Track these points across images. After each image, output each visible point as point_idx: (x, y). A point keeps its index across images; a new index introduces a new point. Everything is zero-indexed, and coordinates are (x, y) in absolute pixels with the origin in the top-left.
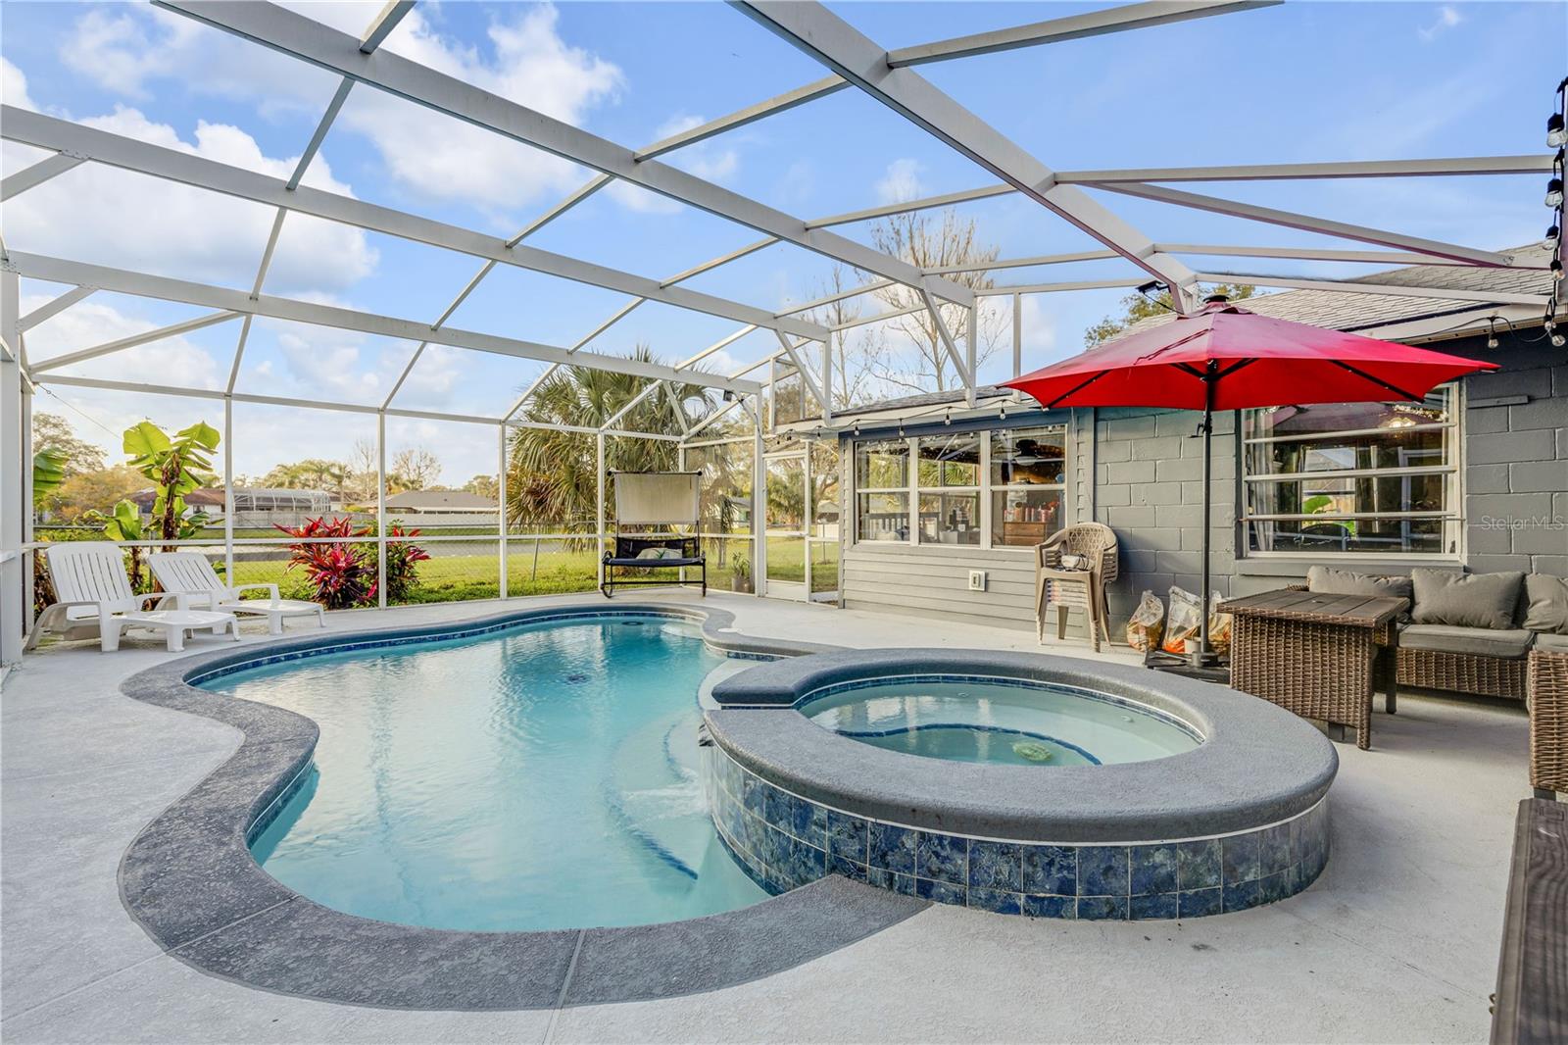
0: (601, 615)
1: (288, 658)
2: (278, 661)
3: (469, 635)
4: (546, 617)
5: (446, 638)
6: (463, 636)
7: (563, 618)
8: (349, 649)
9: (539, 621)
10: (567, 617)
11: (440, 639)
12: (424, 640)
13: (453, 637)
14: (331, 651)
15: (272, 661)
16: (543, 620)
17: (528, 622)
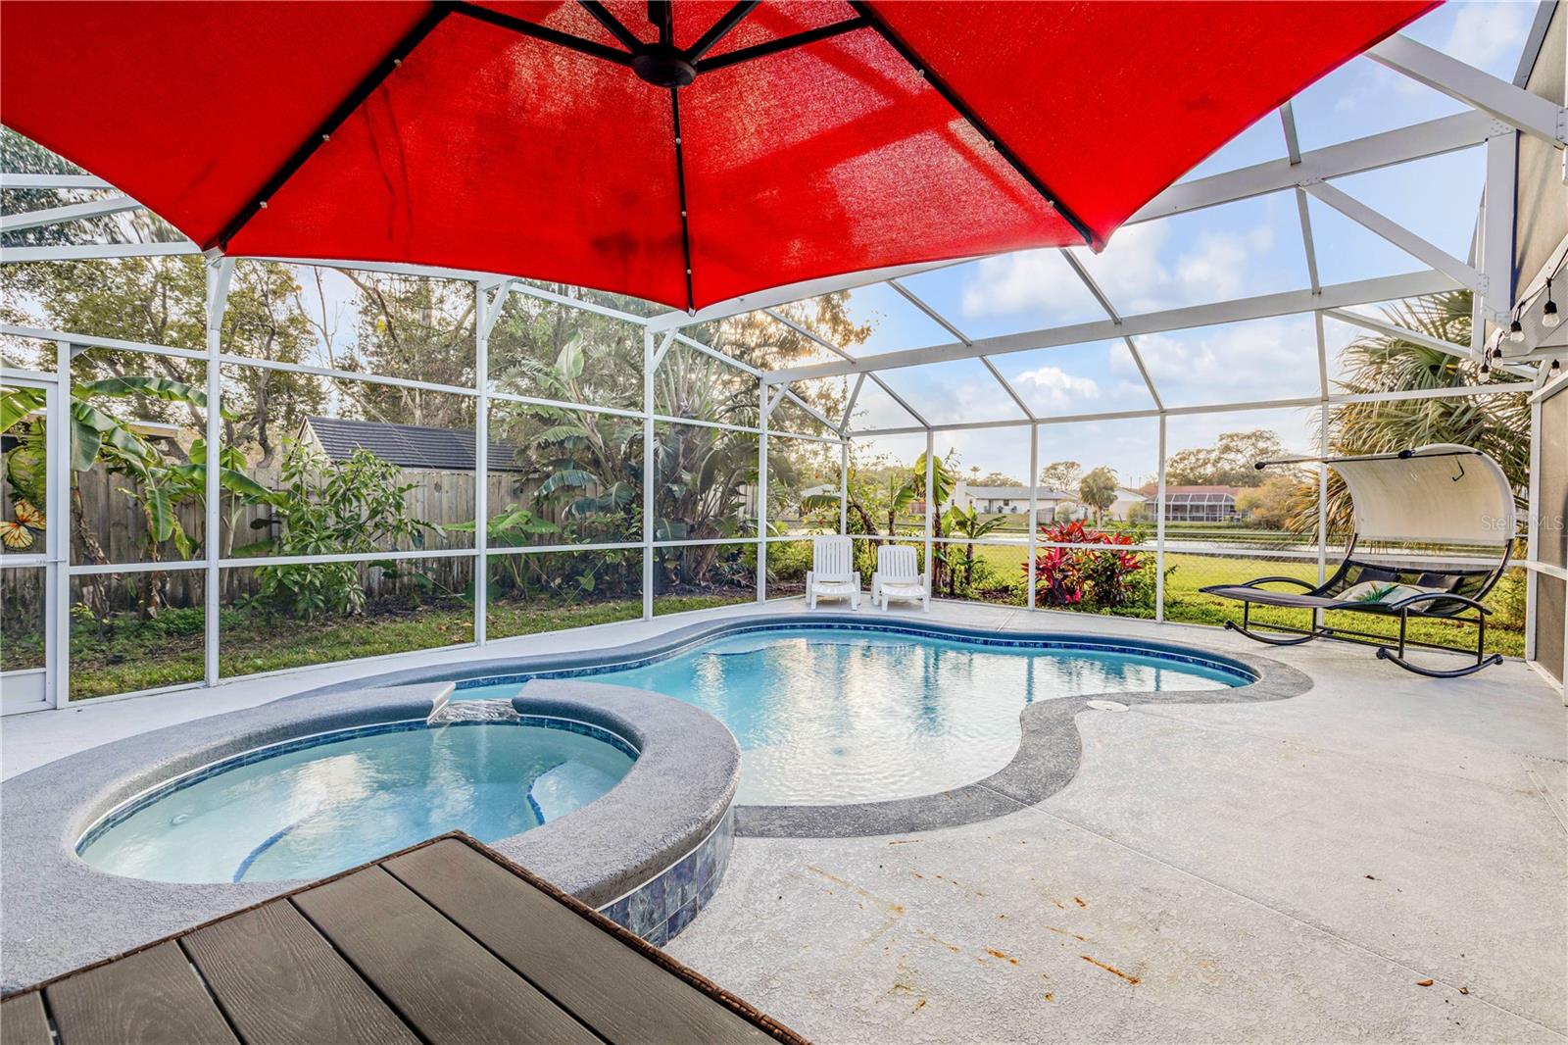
0: (1194, 662)
1: (853, 628)
2: (846, 628)
3: (992, 643)
4: (1118, 647)
5: (969, 641)
6: (986, 643)
7: (1141, 653)
8: (898, 631)
9: (1106, 649)
10: (1147, 654)
11: (963, 640)
12: (950, 638)
13: (975, 642)
14: (885, 630)
15: (841, 627)
16: (1113, 650)
17: (1089, 648)
